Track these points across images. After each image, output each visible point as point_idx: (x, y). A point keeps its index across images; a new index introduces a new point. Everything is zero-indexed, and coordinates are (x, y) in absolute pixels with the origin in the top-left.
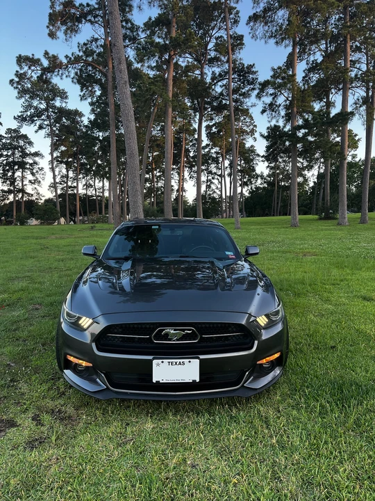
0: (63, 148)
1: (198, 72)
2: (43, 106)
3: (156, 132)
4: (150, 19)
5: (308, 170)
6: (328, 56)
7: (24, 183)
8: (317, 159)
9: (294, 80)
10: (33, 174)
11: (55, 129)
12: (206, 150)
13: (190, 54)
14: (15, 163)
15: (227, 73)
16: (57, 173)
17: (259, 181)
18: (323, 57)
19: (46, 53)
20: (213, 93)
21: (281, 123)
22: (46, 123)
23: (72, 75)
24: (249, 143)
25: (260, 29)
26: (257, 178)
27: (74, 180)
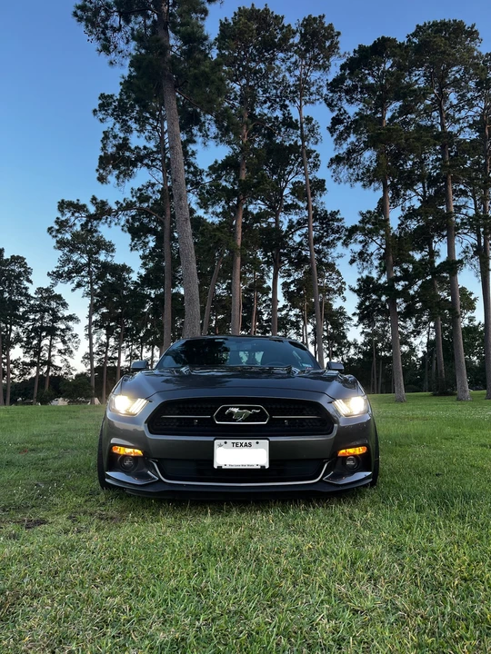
0: (104, 310)
1: (271, 220)
2: (84, 260)
3: (221, 290)
4: (216, 162)
5: (415, 337)
6: (426, 201)
7: (52, 354)
8: (425, 323)
9: (387, 226)
10: (64, 342)
11: (96, 287)
12: (284, 312)
13: (262, 201)
14: (42, 328)
15: (306, 221)
16: (94, 341)
17: (352, 351)
18: (421, 202)
19: (94, 199)
20: (291, 243)
21: (375, 275)
22: (86, 280)
23: (122, 223)
24: (337, 303)
25: (344, 171)
26: (349, 347)
27: (116, 349)
